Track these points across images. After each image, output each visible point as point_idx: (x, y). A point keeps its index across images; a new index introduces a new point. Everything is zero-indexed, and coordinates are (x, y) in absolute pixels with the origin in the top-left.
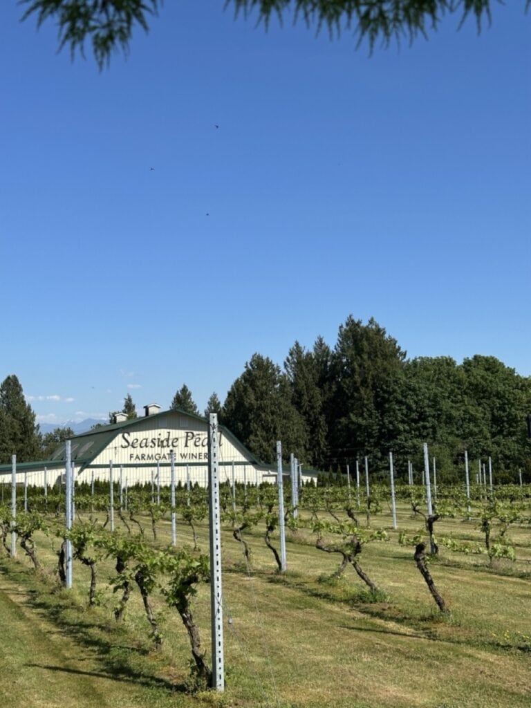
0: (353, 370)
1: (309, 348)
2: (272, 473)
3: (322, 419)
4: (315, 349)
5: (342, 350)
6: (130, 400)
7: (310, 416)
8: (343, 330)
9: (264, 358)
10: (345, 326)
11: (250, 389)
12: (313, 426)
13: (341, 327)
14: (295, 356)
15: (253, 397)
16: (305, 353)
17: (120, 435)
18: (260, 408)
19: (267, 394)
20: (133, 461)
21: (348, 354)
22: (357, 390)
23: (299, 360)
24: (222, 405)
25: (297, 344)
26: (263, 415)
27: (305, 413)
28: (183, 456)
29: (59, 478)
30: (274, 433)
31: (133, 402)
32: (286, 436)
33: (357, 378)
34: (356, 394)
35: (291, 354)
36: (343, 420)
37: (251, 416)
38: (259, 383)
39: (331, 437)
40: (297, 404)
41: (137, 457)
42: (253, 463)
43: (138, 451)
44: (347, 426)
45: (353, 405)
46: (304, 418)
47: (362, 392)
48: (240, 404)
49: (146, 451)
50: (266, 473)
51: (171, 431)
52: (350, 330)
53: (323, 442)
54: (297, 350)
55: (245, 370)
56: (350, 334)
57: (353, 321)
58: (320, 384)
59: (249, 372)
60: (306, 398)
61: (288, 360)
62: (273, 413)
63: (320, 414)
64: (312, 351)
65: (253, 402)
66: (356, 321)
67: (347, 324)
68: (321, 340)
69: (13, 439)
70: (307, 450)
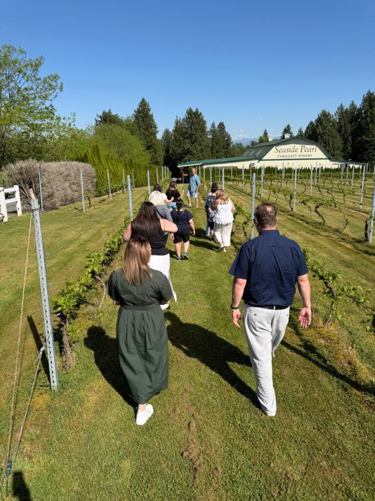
0: (367, 116)
1: (347, 106)
2: (336, 163)
3: (350, 138)
4: (350, 106)
5: (363, 107)
6: (266, 131)
7: (344, 137)
8: (365, 97)
9: (327, 111)
10: (366, 95)
11: (319, 125)
12: (345, 141)
13: (364, 96)
14: (340, 110)
15: (320, 129)
16: (345, 109)
17: (275, 147)
18: (324, 134)
19: (327, 127)
20: (279, 158)
21: (366, 108)
22: (368, 125)
23: (342, 112)
24: (304, 132)
25: (342, 105)
26: (324, 136)
27: (342, 136)
28: (300, 156)
29: (250, 165)
30: (328, 144)
31: (267, 132)
32: (334, 146)
33: (368, 119)
34: (367, 127)
35: (338, 109)
36: (359, 138)
37: (319, 137)
38: (324, 123)
39: (353, 146)
40: (339, 132)
41: (281, 156)
42: (329, 159)
43: (281, 154)
44: (360, 141)
45: (365, 132)
46: (342, 137)
47: (370, 126)
48: (314, 132)
49: (285, 154)
50: (334, 163)
51: (295, 145)
52: (368, 97)
53: (349, 148)
54: (341, 107)
55: (317, 117)
56: (368, 99)
57: (370, 92)
58: (350, 123)
59: (319, 118)
60: (343, 129)
61: (337, 112)
62: (329, 136)
63: (349, 136)
64: (348, 107)
65: (321, 131)
66: (372, 92)
67: (367, 94)
68: (353, 102)
69: (223, 148)
70: (341, 151)
